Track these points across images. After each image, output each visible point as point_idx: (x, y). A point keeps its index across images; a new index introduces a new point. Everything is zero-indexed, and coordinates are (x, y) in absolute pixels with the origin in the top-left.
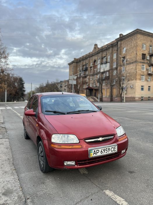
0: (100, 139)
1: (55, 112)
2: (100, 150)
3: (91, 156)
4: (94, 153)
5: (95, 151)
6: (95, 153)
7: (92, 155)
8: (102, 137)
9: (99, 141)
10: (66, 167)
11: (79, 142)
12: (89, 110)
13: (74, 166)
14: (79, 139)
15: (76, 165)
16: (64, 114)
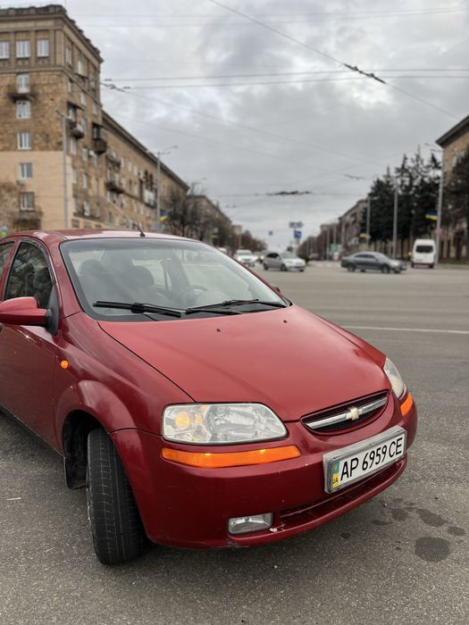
0: (353, 413)
1: (138, 309)
2: (361, 457)
3: (335, 485)
4: (343, 474)
5: (346, 464)
6: (347, 473)
7: (339, 481)
8: (358, 404)
9: (350, 420)
10: (234, 541)
11: (284, 433)
12: (260, 301)
13: (267, 531)
14: (284, 422)
15: (273, 526)
16: (177, 315)
